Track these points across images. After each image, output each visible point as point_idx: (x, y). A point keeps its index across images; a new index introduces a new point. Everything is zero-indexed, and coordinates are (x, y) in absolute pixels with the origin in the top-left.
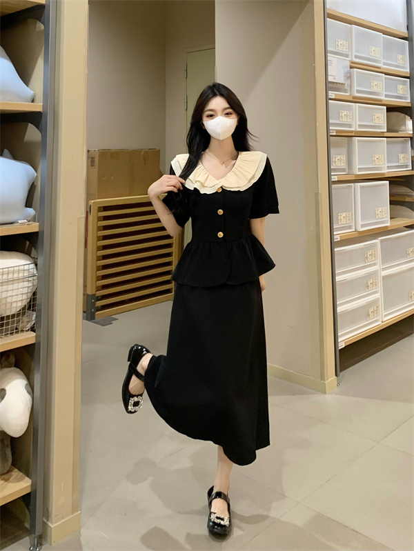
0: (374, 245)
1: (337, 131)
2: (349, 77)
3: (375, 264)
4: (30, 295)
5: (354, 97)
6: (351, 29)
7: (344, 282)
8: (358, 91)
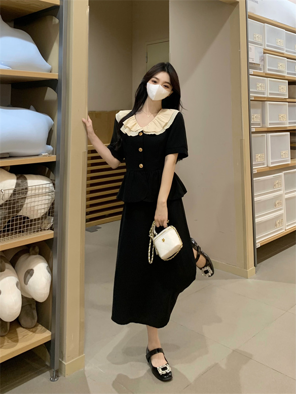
0: (280, 176)
1: (255, 97)
2: (263, 60)
3: (280, 190)
4: (49, 205)
5: (266, 74)
6: (264, 27)
7: (260, 202)
8: (269, 70)
